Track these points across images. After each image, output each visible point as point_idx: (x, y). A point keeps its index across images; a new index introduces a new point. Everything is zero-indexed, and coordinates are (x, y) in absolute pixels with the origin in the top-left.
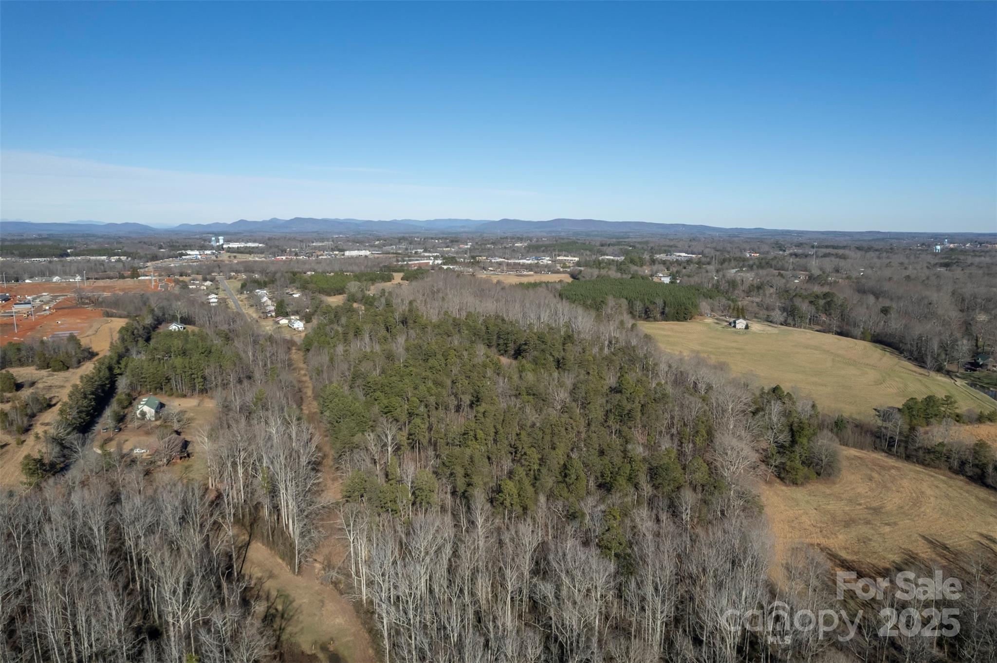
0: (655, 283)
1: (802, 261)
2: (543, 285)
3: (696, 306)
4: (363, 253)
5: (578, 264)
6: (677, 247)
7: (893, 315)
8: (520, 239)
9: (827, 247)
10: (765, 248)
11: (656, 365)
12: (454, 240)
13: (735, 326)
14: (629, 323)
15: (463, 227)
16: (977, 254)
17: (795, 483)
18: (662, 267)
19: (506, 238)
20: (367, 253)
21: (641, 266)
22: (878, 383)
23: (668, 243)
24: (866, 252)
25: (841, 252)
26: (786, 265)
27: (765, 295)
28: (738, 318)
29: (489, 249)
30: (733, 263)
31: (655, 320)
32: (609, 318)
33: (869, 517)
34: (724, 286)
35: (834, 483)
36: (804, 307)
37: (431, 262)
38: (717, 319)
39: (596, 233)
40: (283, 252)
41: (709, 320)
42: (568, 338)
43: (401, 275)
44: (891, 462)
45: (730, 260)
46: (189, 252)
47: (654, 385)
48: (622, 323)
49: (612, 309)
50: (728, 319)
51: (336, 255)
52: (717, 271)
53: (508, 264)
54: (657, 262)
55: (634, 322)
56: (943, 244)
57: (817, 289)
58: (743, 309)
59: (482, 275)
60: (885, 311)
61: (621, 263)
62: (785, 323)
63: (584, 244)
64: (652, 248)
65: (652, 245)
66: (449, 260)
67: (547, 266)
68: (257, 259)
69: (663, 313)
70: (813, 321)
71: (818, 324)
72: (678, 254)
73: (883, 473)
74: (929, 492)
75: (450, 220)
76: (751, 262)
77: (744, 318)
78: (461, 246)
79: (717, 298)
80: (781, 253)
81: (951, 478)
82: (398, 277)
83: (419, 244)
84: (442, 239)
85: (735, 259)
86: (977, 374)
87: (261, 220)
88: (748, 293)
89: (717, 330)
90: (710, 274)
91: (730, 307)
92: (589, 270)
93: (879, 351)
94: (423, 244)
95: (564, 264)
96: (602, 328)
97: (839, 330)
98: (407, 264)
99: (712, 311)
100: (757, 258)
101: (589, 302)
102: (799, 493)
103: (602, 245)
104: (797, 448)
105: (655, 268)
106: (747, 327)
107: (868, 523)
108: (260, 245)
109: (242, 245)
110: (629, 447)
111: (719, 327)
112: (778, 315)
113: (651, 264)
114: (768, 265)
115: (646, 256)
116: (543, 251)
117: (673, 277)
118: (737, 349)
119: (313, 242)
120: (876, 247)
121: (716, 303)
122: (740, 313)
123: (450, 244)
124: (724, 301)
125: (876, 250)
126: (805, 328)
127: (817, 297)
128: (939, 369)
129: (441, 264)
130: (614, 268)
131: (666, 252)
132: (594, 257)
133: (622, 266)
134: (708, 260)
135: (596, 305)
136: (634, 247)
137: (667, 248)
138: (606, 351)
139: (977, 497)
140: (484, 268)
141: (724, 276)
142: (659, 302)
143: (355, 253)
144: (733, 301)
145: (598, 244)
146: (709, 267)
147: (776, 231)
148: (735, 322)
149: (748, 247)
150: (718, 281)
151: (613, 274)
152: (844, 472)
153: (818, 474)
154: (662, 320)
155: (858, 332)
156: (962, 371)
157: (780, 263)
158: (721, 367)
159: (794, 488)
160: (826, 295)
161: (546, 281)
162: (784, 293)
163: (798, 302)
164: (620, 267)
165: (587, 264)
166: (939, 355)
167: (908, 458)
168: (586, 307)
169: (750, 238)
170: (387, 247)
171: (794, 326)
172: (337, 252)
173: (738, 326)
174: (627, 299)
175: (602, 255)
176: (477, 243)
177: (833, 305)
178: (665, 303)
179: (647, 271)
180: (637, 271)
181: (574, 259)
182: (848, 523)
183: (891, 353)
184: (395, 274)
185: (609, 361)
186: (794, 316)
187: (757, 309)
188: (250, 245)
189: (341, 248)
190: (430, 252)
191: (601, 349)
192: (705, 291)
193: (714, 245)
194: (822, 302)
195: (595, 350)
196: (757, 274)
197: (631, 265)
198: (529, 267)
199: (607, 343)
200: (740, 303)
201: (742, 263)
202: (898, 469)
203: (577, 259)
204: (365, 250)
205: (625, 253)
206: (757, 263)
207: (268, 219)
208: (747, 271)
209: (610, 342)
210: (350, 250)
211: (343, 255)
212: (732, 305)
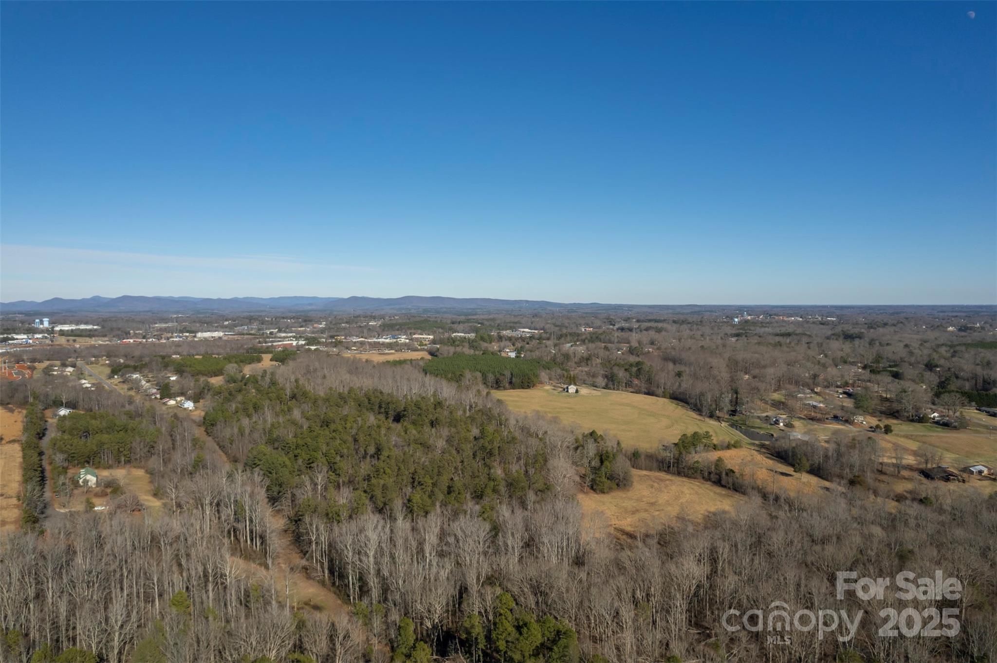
0: (503, 358)
1: (625, 335)
2: (409, 362)
3: (537, 376)
4: (216, 334)
5: (434, 342)
6: (520, 323)
7: (685, 377)
8: (374, 318)
9: (650, 321)
10: (598, 323)
11: (507, 420)
12: (307, 320)
13: (567, 391)
14: (484, 392)
15: (310, 304)
16: (764, 325)
17: (603, 492)
18: (508, 343)
19: (358, 316)
20: (221, 334)
21: (491, 343)
22: (668, 427)
23: (513, 319)
24: (681, 324)
25: (660, 325)
26: (613, 339)
27: (592, 365)
28: (570, 384)
29: (345, 329)
30: (569, 338)
31: (505, 388)
32: (468, 388)
33: (648, 508)
34: (559, 359)
35: (628, 491)
36: (621, 374)
37: (294, 343)
38: (554, 386)
39: (445, 310)
40: (127, 335)
41: (548, 387)
42: (438, 404)
43: (270, 356)
44: (669, 477)
45: (566, 336)
46: (15, 336)
47: (506, 433)
48: (479, 391)
49: (469, 381)
50: (563, 386)
51: (187, 337)
52: (555, 345)
53: (370, 343)
54: (504, 339)
55: (487, 390)
56: (742, 316)
57: (633, 359)
58: (574, 377)
59: (347, 354)
60: (679, 374)
61: (473, 341)
62: (606, 387)
63: (436, 322)
64: (498, 326)
65: (498, 322)
66: (311, 341)
67: (405, 344)
68: (101, 343)
69: (511, 383)
70: (629, 385)
71: (632, 387)
72: (522, 330)
73: (661, 483)
74: (687, 491)
75: (295, 297)
76: (584, 337)
77: (575, 384)
78: (315, 325)
79: (554, 369)
80: (611, 327)
81: (703, 483)
82: (266, 358)
83: (271, 324)
84: (293, 318)
85: (571, 334)
86: (736, 418)
87: (79, 298)
88: (578, 364)
89: (554, 395)
90: (549, 349)
91: (564, 376)
92: (446, 348)
93: (674, 405)
94: (276, 324)
95: (421, 342)
96: (463, 396)
97: (646, 391)
98: (272, 345)
99: (550, 379)
100: (590, 333)
101: (450, 376)
102: (606, 498)
103: (453, 323)
104: (603, 469)
105: (502, 344)
106: (577, 391)
107: (646, 511)
108: (95, 327)
109: (74, 327)
110: (492, 471)
111: (555, 392)
112: (601, 381)
113: (498, 341)
114: (598, 339)
115: (494, 333)
116: (398, 330)
117: (519, 351)
118: (569, 408)
119: (156, 323)
120: (690, 320)
121: (553, 374)
122: (572, 380)
123: (304, 324)
124: (559, 371)
125: (689, 323)
126: (622, 390)
127: (631, 365)
128: (711, 416)
129: (305, 345)
130: (467, 345)
131: (512, 328)
132: (446, 335)
133: (474, 344)
134: (548, 335)
135: (456, 378)
136: (482, 324)
137: (512, 325)
138: (468, 414)
139: (715, 493)
140: (347, 348)
141: (560, 350)
142: (508, 374)
143: (207, 335)
144: (567, 371)
145: (449, 321)
146: (549, 343)
147: (610, 305)
148: (567, 388)
149: (583, 322)
150: (555, 354)
151: (467, 351)
152: (635, 484)
153: (618, 485)
154: (510, 389)
155: (660, 391)
156: (727, 416)
157: (607, 337)
158: (555, 420)
159: (602, 495)
160: (638, 364)
161: (410, 358)
162: (608, 363)
163: (616, 370)
164: (472, 344)
165: (441, 342)
166: (711, 405)
167: (679, 474)
168: (449, 380)
169: (587, 313)
170: (238, 328)
171: (614, 389)
172: (187, 334)
173: (570, 391)
174: (480, 372)
175: (453, 333)
176: (331, 322)
177: (642, 371)
178: (512, 374)
179: (495, 347)
180: (487, 347)
181: (429, 337)
182: (635, 512)
183: (682, 406)
184: (263, 355)
185: (472, 419)
186: (613, 381)
187: (586, 377)
188: (82, 327)
189: (189, 329)
190: (285, 332)
191: (465, 412)
192: (544, 363)
193: (554, 321)
194: (634, 369)
195: (460, 413)
196: (587, 348)
197: (481, 342)
198: (390, 346)
199: (468, 408)
200: (572, 373)
201: (577, 337)
202: (671, 480)
203: (431, 337)
204: (218, 331)
205: (476, 330)
206: (589, 338)
207: (88, 296)
208: (580, 345)
209: (471, 406)
210: (202, 331)
211: (195, 336)
212: (566, 374)
